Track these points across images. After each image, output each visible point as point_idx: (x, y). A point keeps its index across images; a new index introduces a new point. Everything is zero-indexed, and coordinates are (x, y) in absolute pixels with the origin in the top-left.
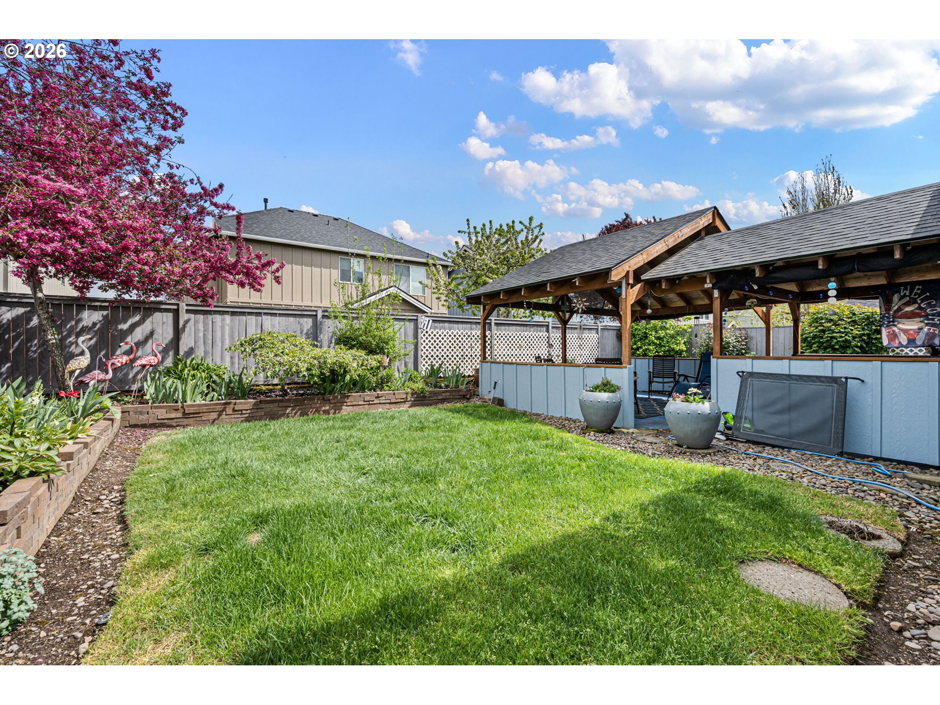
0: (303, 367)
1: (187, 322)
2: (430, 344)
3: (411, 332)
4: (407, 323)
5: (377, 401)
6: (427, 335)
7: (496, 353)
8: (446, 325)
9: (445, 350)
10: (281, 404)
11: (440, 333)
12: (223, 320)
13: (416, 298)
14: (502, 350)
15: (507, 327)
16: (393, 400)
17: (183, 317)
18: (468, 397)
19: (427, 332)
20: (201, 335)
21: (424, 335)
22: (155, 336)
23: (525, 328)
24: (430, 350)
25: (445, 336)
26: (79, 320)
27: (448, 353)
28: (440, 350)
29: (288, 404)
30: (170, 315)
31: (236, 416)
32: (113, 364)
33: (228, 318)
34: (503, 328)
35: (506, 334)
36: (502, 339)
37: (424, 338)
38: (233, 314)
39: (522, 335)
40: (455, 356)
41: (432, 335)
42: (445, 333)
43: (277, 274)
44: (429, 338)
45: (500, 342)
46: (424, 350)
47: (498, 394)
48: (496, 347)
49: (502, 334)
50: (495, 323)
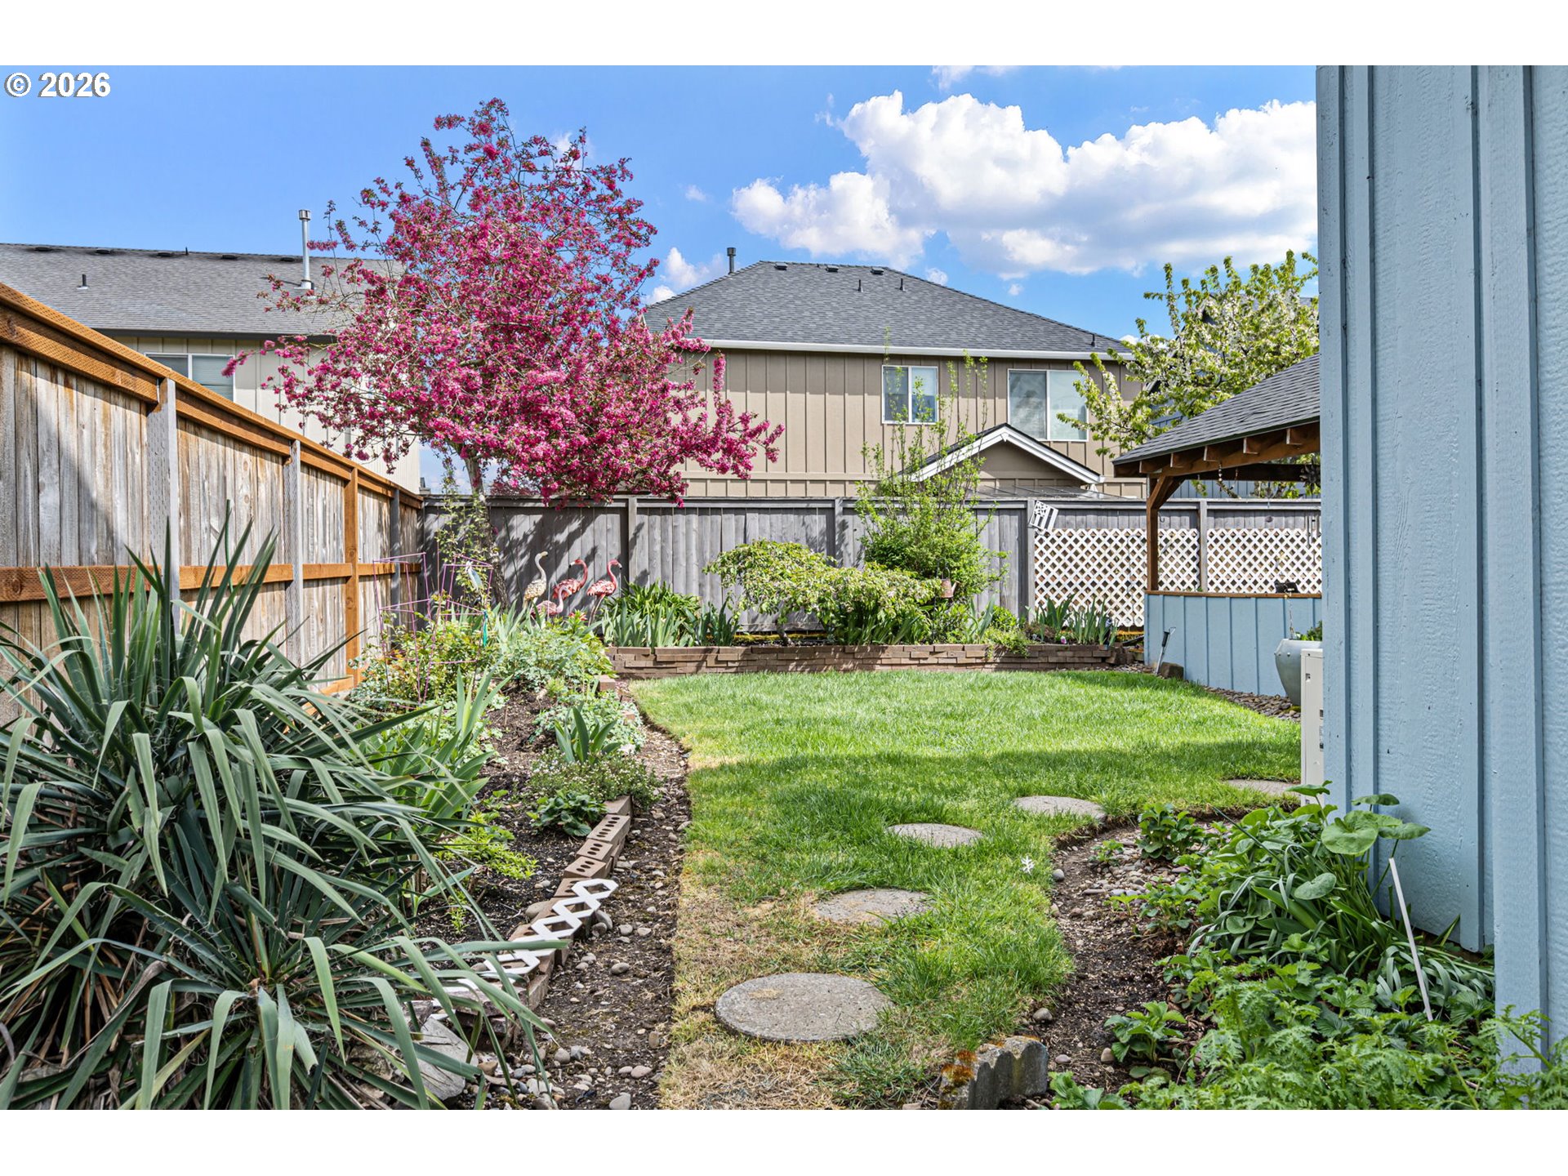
0: (813, 597)
1: (639, 528)
2: (1053, 560)
3: (1012, 536)
4: (1006, 518)
5: (932, 660)
6: (1047, 541)
7: (1212, 577)
8: (1091, 518)
9: (1088, 571)
10: (781, 656)
11: (1076, 535)
12: (688, 522)
13: (1062, 450)
14: (1228, 571)
15: (1241, 519)
16: (960, 661)
17: (635, 519)
18: (1112, 661)
19: (1047, 535)
20: (658, 548)
21: (1041, 541)
22: (599, 552)
23: (1291, 520)
24: (1053, 572)
25: (1088, 541)
27: (1094, 578)
28: (1077, 572)
29: (790, 656)
30: (617, 517)
31: (719, 670)
32: (563, 592)
33: (694, 518)
34: (1230, 520)
35: (1239, 535)
36: (1227, 547)
37: (1041, 547)
38: (703, 512)
39: (1282, 535)
40: (1111, 584)
41: (1059, 541)
42: (1088, 535)
43: (771, 446)
44: (1053, 547)
45: (1222, 553)
46: (1042, 572)
47: (1173, 657)
48: (1211, 565)
49: (1228, 535)
50: (1209, 511)
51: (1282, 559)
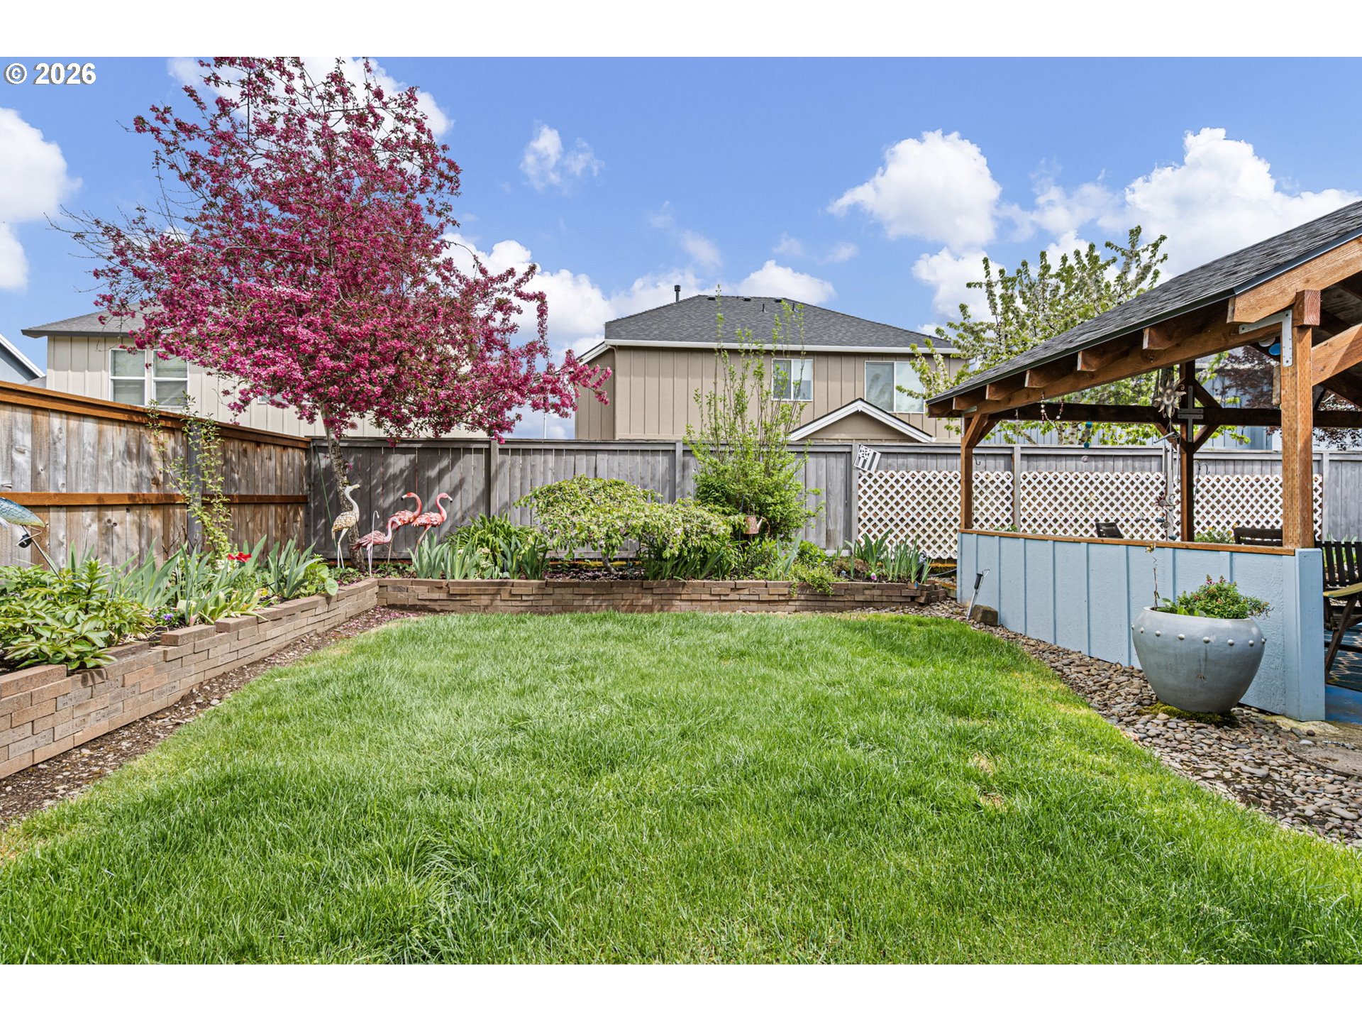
1: (502, 464)
2: (876, 498)
3: (838, 477)
4: (832, 460)
5: (733, 596)
6: (870, 481)
8: (912, 460)
9: (908, 509)
11: (897, 476)
12: (545, 462)
13: (905, 419)
14: (1040, 510)
15: (1053, 463)
16: (765, 597)
17: (497, 458)
18: (922, 600)
19: (870, 476)
20: (518, 484)
21: (865, 481)
22: (465, 486)
23: (1100, 464)
24: (876, 509)
25: (908, 481)
26: (387, 467)
27: (913, 515)
28: (897, 509)
30: (482, 457)
31: (514, 603)
32: (393, 523)
33: (551, 458)
34: (1043, 464)
35: (1051, 477)
36: (1040, 488)
37: (865, 487)
39: (1092, 478)
40: (929, 520)
41: (881, 481)
42: (908, 476)
44: (875, 487)
45: (1034, 494)
46: (865, 509)
47: (986, 600)
48: (1024, 504)
49: (1040, 477)
50: (1022, 455)
51: (1092, 499)
